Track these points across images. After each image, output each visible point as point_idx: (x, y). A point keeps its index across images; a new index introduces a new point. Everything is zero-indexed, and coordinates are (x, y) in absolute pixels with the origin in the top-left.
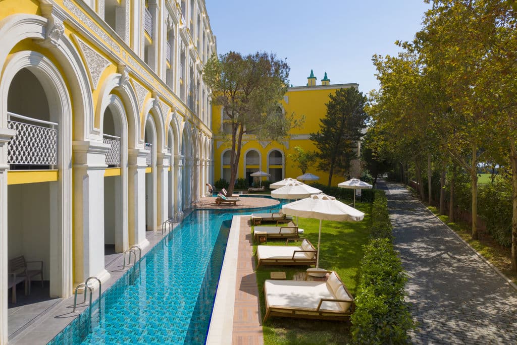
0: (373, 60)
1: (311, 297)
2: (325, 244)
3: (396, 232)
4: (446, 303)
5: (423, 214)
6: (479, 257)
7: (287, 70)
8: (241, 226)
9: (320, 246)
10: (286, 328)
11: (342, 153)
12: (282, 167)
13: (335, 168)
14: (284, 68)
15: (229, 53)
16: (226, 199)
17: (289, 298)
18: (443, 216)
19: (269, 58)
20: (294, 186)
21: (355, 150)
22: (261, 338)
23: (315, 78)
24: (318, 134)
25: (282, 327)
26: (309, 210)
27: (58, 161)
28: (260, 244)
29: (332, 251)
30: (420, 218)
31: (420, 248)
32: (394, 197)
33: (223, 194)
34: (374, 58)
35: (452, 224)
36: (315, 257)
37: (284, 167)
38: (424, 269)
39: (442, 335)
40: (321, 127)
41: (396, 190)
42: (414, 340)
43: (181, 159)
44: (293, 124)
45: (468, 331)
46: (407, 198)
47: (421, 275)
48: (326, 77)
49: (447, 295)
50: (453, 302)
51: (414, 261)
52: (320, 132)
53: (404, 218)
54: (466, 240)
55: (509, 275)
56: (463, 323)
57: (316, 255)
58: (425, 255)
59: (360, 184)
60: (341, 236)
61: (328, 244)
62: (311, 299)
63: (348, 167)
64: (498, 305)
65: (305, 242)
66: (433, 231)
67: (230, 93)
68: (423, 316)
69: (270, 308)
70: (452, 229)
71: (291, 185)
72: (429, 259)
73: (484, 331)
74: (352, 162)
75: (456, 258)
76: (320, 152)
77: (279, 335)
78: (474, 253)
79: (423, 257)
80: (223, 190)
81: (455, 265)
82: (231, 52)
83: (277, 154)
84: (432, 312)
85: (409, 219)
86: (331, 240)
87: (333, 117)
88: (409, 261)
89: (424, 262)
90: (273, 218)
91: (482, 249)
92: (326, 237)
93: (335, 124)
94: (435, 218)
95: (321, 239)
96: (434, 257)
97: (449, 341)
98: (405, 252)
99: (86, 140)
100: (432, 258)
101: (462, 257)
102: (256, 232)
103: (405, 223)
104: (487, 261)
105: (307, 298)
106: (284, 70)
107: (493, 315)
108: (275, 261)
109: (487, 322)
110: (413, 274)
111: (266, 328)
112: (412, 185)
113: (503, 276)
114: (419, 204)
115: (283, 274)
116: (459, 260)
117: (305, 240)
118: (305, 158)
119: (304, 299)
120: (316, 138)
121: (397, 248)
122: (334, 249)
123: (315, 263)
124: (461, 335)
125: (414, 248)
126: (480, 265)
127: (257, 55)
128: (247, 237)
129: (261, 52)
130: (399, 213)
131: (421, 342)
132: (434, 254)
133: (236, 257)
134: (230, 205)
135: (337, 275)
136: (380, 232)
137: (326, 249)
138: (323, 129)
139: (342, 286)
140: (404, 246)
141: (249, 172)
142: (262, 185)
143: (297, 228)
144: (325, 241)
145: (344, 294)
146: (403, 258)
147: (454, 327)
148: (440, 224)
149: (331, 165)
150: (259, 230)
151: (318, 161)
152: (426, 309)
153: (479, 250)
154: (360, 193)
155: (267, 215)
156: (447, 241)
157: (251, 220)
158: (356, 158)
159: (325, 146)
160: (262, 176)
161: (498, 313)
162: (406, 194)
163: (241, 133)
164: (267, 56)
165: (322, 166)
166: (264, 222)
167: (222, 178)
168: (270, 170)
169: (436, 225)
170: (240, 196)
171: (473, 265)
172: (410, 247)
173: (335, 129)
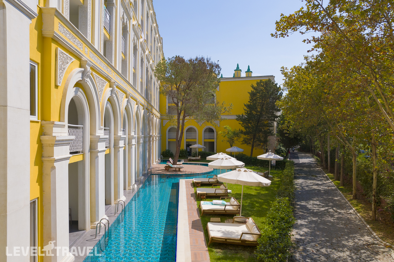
0: (281, 70)
1: (237, 232)
2: (247, 201)
3: (299, 193)
4: (323, 239)
5: (322, 180)
6: (354, 211)
7: (219, 70)
8: (186, 188)
9: (242, 202)
10: (222, 249)
11: (261, 131)
12: (215, 140)
13: (256, 142)
14: (216, 68)
15: (175, 57)
16: (173, 166)
17: (223, 232)
18: (337, 181)
19: (206, 61)
20: (224, 160)
21: (271, 128)
22: (207, 253)
23: (241, 70)
24: (243, 115)
25: (219, 249)
26: (235, 179)
27: (83, 148)
28: (202, 201)
29: (252, 205)
30: (320, 183)
31: (314, 204)
32: (303, 165)
33: (170, 162)
34: (282, 69)
35: (342, 187)
36: (239, 209)
37: (216, 141)
38: (314, 219)
39: (315, 256)
40: (245, 110)
41: (305, 159)
42: (298, 258)
43: (141, 138)
44: (223, 110)
45: (332, 254)
46: (313, 166)
47: (311, 222)
48: (249, 69)
49: (325, 234)
50: (327, 239)
51: (308, 213)
52: (244, 114)
53: (307, 183)
54: (349, 199)
55: (369, 223)
56: (329, 249)
57: (240, 208)
58: (317, 209)
59: (274, 157)
60: (258, 196)
61: (249, 201)
62: (237, 234)
63: (265, 142)
64: (356, 241)
65: (232, 200)
66: (327, 192)
67: (175, 86)
68: (307, 246)
69: (212, 237)
70: (341, 191)
71: (222, 159)
72: (319, 212)
73: (341, 254)
74: (268, 138)
75: (338, 212)
76: (244, 130)
77: (217, 252)
78: (351, 209)
79: (315, 211)
80: (170, 159)
81: (336, 216)
82: (176, 56)
83: (211, 131)
84: (313, 244)
85: (311, 183)
86: (250, 198)
87: (255, 102)
88: (305, 213)
89: (315, 214)
90: (209, 182)
91: (357, 206)
92: (247, 196)
93: (256, 108)
94: (331, 182)
95: (243, 198)
96: (323, 211)
97: (319, 259)
98: (304, 207)
99: (97, 135)
100: (321, 211)
101: (342, 211)
102: (198, 192)
103: (307, 186)
104: (358, 214)
105: (234, 233)
106: (217, 70)
107: (350, 246)
108: (213, 211)
109: (346, 249)
110: (307, 222)
111: (209, 248)
112: (318, 155)
113: (365, 223)
114: (321, 171)
115: (219, 219)
116: (340, 213)
117: (232, 198)
118: (232, 135)
119: (232, 233)
120: (241, 119)
121: (298, 205)
122: (253, 204)
123: (239, 213)
124: (327, 256)
125: (310, 205)
126: (353, 216)
127: (197, 59)
128: (192, 195)
129: (200, 57)
130: (304, 178)
131: (302, 259)
132: (323, 209)
133: (186, 209)
134: (175, 171)
135: (252, 220)
136: (283, 193)
137: (247, 204)
138: (246, 112)
139: (255, 226)
140: (303, 203)
141: (188, 145)
142: (199, 155)
143: (227, 189)
144: (247, 199)
145: (256, 230)
146: (300, 211)
147: (324, 252)
148: (333, 188)
149: (252, 140)
150: (200, 191)
151: (243, 136)
152: (309, 242)
153: (355, 207)
154: (275, 163)
155: (205, 180)
156: (335, 200)
157: (193, 183)
158: (272, 135)
159: (248, 125)
160: (199, 148)
161: (354, 245)
162: (313, 162)
163: (184, 117)
164: (204, 60)
165: (245, 141)
166: (203, 185)
167: (167, 149)
168: (205, 143)
169: (330, 188)
170: (183, 164)
171: (348, 216)
172: (307, 204)
173: (256, 112)
